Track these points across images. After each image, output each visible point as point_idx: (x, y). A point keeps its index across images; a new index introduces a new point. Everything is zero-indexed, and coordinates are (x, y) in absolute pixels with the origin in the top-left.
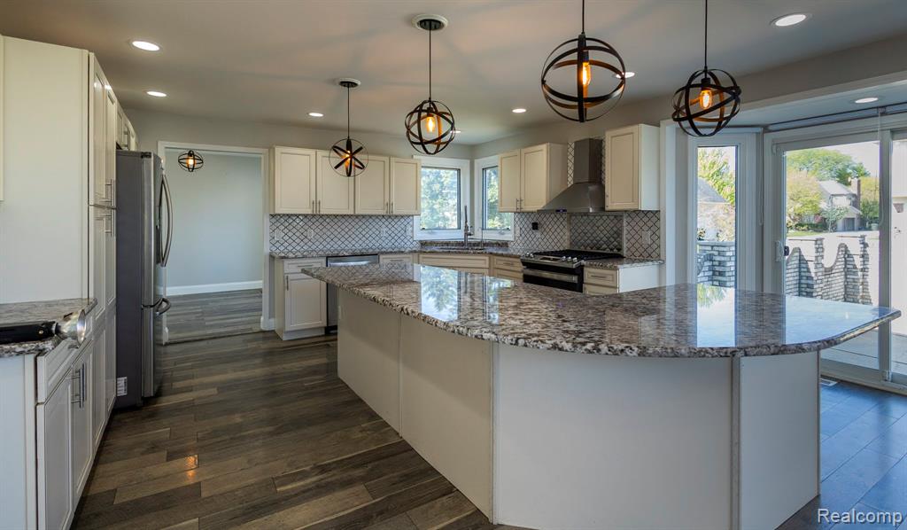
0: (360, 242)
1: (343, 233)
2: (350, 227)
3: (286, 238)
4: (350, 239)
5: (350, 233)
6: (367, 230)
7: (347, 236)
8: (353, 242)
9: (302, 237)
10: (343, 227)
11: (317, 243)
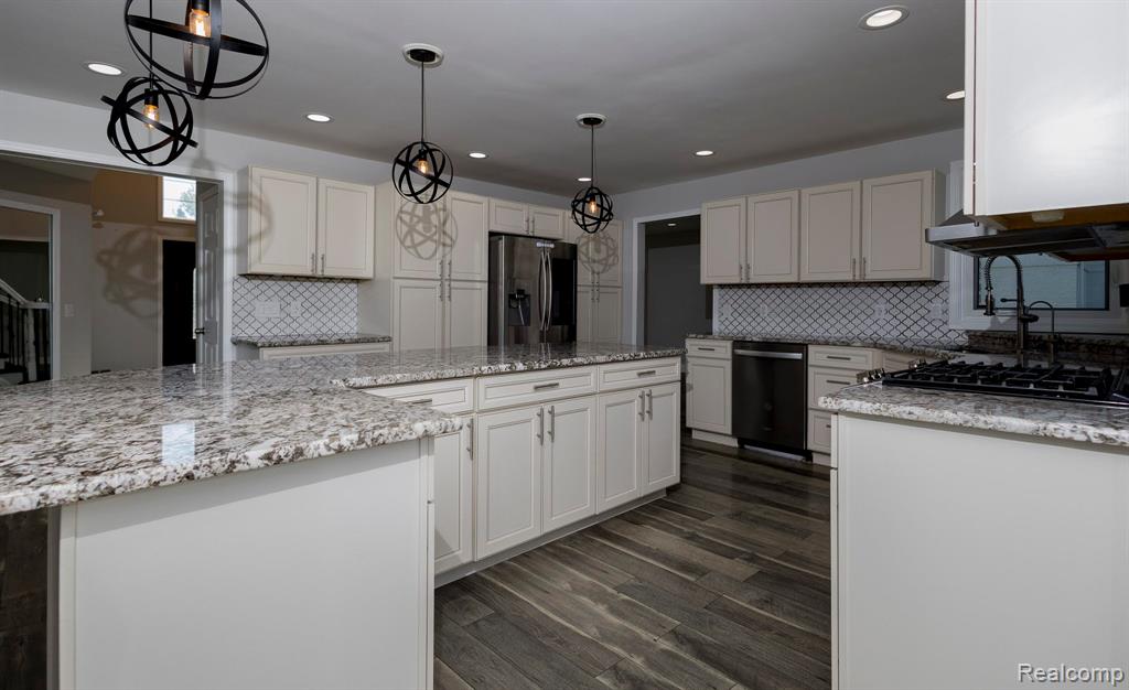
0: (838, 326)
1: (810, 311)
2: (821, 301)
3: (736, 315)
4: (821, 321)
5: (821, 311)
6: (850, 306)
7: (815, 316)
8: (827, 326)
9: (754, 315)
10: (810, 301)
11: (773, 324)
